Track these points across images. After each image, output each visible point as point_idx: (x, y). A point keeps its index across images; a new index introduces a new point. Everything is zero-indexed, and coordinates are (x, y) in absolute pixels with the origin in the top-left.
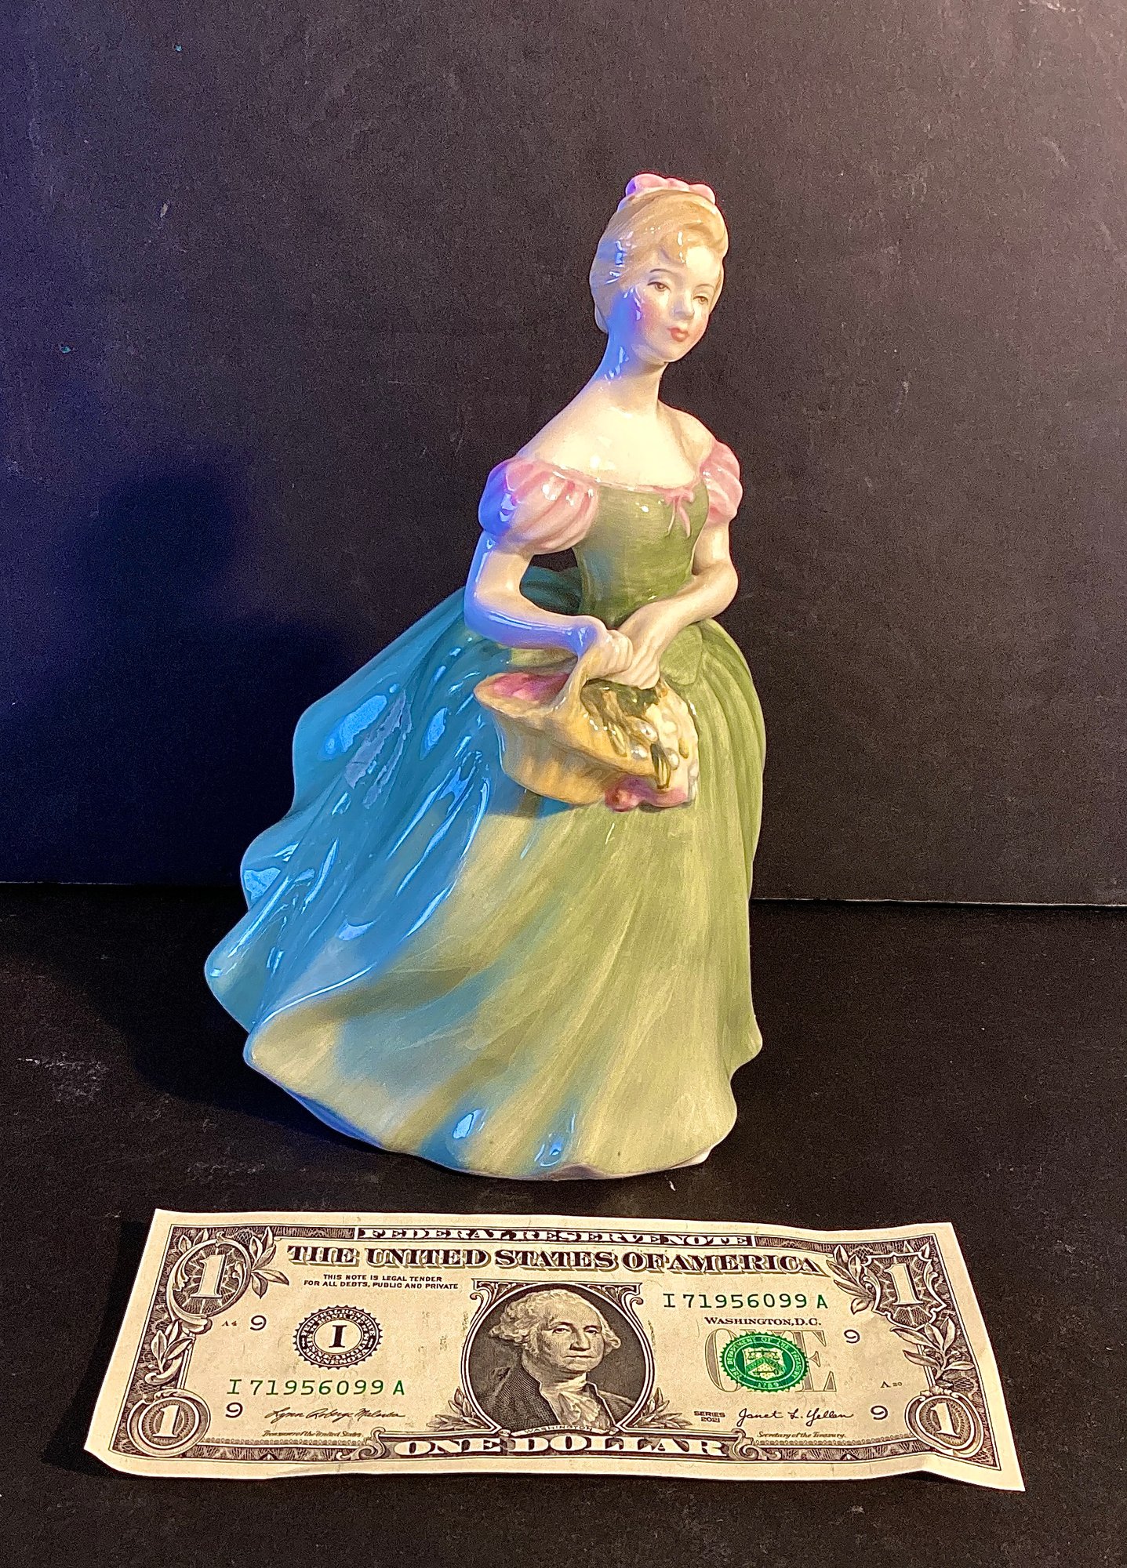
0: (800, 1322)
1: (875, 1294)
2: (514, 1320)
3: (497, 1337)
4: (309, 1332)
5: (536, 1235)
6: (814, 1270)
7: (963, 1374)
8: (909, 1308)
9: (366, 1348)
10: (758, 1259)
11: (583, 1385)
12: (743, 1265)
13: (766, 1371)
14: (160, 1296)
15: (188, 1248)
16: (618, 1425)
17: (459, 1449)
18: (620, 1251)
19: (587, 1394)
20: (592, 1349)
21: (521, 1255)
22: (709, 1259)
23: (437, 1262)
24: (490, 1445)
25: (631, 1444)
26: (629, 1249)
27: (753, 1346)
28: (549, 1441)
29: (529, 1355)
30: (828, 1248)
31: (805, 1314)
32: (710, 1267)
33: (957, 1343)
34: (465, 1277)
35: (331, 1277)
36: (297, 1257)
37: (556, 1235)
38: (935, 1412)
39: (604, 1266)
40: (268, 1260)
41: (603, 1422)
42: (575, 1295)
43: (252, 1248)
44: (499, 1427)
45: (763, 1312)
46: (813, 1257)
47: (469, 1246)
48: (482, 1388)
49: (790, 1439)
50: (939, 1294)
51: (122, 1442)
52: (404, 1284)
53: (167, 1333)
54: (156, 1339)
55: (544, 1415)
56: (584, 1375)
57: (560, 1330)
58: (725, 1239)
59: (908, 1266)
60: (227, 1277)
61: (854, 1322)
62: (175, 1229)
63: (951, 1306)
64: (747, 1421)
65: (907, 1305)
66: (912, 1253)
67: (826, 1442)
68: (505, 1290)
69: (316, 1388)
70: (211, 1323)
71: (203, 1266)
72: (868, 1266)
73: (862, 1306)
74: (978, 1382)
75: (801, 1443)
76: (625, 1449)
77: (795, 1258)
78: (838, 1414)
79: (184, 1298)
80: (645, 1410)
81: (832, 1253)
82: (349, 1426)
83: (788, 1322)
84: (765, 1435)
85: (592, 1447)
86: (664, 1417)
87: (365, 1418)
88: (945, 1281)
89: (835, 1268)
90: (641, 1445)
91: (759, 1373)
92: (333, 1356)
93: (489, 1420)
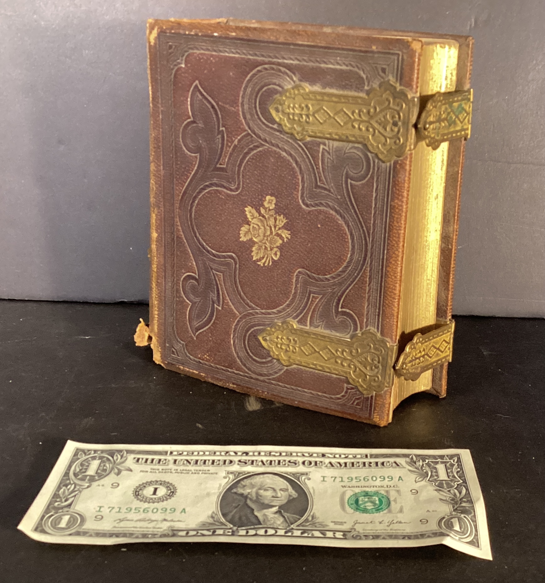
1: (427, 475)
3: (236, 493)
4: (141, 490)
5: (259, 454)
6: (398, 465)
7: (467, 508)
8: (444, 482)
9: (169, 495)
10: (370, 463)
12: (362, 465)
13: (369, 506)
14: (67, 474)
15: (83, 457)
16: (292, 526)
17: (211, 533)
18: (300, 460)
19: (278, 514)
21: (250, 461)
22: (346, 463)
23: (208, 464)
24: (226, 532)
25: (297, 533)
26: (305, 459)
27: (364, 496)
29: (251, 499)
30: (407, 456)
31: (392, 483)
32: (345, 466)
33: (466, 496)
34: (222, 470)
35: (155, 469)
36: (137, 462)
37: (269, 454)
38: (451, 522)
39: (292, 465)
40: (123, 463)
41: (285, 525)
42: (277, 477)
44: (232, 526)
45: (371, 483)
46: (398, 460)
47: (225, 458)
48: (225, 511)
50: (459, 477)
51: (39, 528)
52: (191, 472)
53: (68, 488)
54: (62, 490)
55: (255, 522)
56: (277, 507)
58: (354, 456)
59: (446, 466)
60: (101, 468)
61: (417, 486)
62: (77, 449)
63: (465, 481)
64: (357, 524)
65: (443, 480)
66: (448, 460)
67: (395, 533)
68: (241, 475)
69: (142, 510)
70: (91, 485)
71: (89, 464)
72: (426, 464)
73: (420, 479)
74: (474, 511)
75: (383, 533)
76: (294, 535)
77: (389, 462)
78: (403, 522)
79: (79, 475)
80: (307, 520)
81: (409, 457)
82: (156, 525)
83: (382, 487)
84: (366, 530)
85: (278, 534)
86: (315, 523)
87: (165, 522)
88: (463, 472)
89: (409, 464)
90: (302, 533)
91: (366, 506)
92: (152, 499)
93: (227, 523)
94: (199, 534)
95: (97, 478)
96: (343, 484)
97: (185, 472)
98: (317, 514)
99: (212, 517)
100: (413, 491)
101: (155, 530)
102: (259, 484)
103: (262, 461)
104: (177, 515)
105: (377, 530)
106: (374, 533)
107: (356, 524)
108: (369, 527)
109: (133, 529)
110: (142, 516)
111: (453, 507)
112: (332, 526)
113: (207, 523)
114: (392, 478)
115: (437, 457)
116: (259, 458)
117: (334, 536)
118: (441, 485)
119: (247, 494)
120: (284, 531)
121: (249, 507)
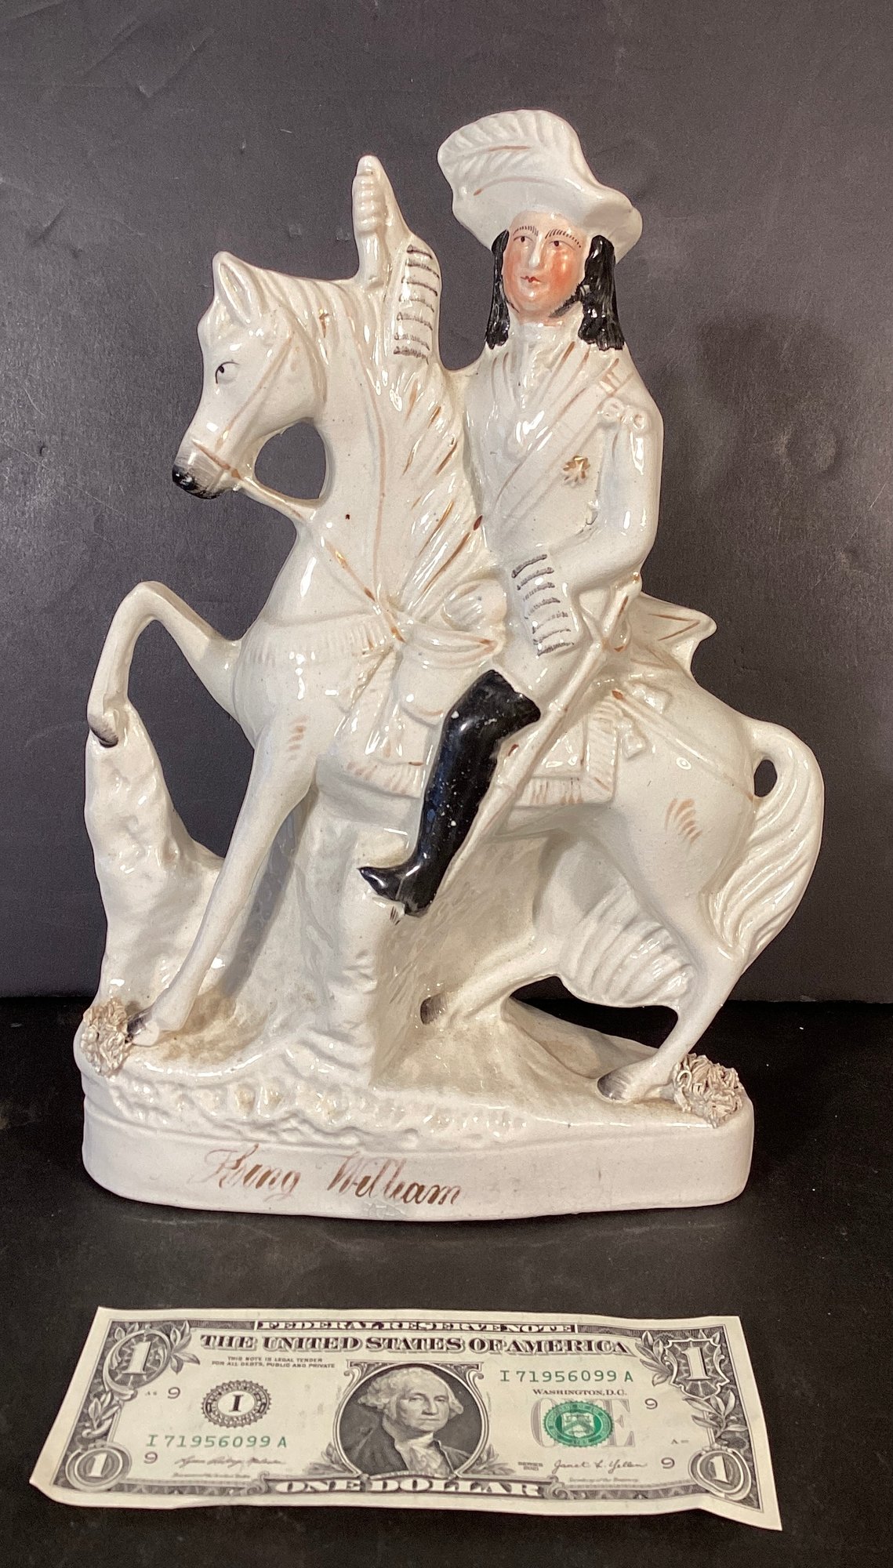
0: (610, 1392)
1: (672, 1371)
2: (378, 1391)
3: (364, 1405)
4: (214, 1400)
5: (401, 1326)
6: (624, 1350)
7: (738, 1435)
8: (699, 1383)
9: (259, 1411)
10: (579, 1343)
11: (429, 1441)
12: (566, 1348)
13: (579, 1431)
14: (99, 1373)
15: (122, 1338)
16: (456, 1472)
17: (327, 1488)
18: (466, 1337)
19: (433, 1448)
20: (440, 1414)
21: (387, 1341)
22: (539, 1343)
23: (319, 1347)
24: (352, 1485)
25: (465, 1486)
26: (474, 1335)
27: (570, 1412)
28: (399, 1483)
29: (388, 1418)
30: (638, 1333)
31: (615, 1386)
32: (540, 1349)
33: (736, 1411)
34: (341, 1359)
35: (233, 1358)
36: (208, 1342)
37: (417, 1326)
38: (712, 1463)
39: (453, 1349)
40: (184, 1346)
41: (444, 1469)
42: (429, 1372)
43: (172, 1337)
44: (360, 1472)
45: (580, 1385)
46: (625, 1341)
47: (346, 1334)
48: (350, 1441)
49: (595, 1483)
50: (724, 1373)
51: (62, 1480)
52: (292, 1364)
53: (102, 1399)
54: (92, 1405)
55: (398, 1463)
56: (432, 1435)
57: (415, 1399)
58: (553, 1327)
59: (701, 1350)
60: (151, 1358)
61: (654, 1392)
62: (113, 1322)
63: (733, 1381)
64: (560, 1468)
65: (698, 1380)
66: (705, 1339)
67: (623, 1486)
68: (373, 1368)
69: (217, 1441)
70: (137, 1393)
71: (133, 1350)
72: (669, 1349)
73: (661, 1380)
74: (749, 1441)
75: (603, 1486)
76: (460, 1490)
77: (609, 1342)
78: (634, 1463)
79: (117, 1374)
80: (479, 1461)
81: (641, 1337)
82: (241, 1470)
83: (599, 1393)
84: (574, 1480)
85: (433, 1489)
86: (493, 1466)
87: (254, 1465)
88: (730, 1362)
89: (642, 1350)
90: (472, 1487)
91: (573, 1432)
92: (232, 1418)
93: (352, 1467)
94: (309, 1489)
95: (145, 1377)
96: (536, 1386)
97: (283, 1363)
98: (496, 1449)
99: (328, 1454)
100: (650, 1402)
101: (239, 1480)
102: (400, 1387)
103: (405, 1341)
104: (273, 1451)
105: (592, 1481)
106: (587, 1486)
107: (558, 1467)
108: (579, 1474)
109: (204, 1478)
110: (217, 1452)
111: (715, 1433)
112: (520, 1473)
113: (320, 1465)
114: (615, 1376)
115: (687, 1334)
116: (400, 1335)
117: (524, 1492)
118: (693, 1391)
119: (381, 1407)
120: (443, 1482)
121: (386, 1433)
